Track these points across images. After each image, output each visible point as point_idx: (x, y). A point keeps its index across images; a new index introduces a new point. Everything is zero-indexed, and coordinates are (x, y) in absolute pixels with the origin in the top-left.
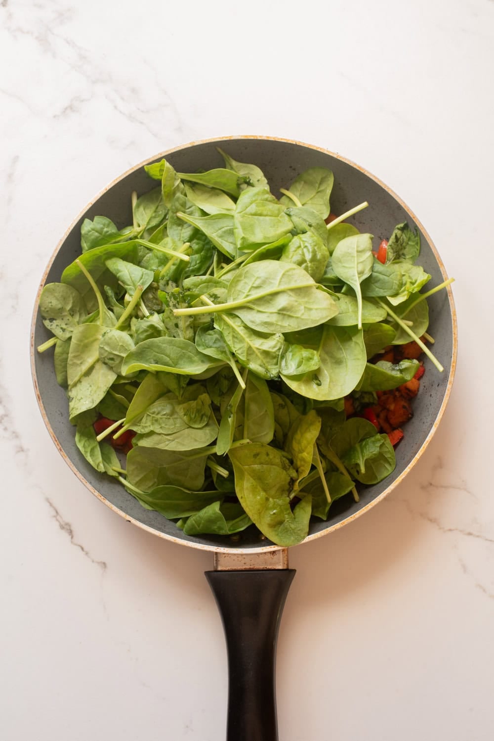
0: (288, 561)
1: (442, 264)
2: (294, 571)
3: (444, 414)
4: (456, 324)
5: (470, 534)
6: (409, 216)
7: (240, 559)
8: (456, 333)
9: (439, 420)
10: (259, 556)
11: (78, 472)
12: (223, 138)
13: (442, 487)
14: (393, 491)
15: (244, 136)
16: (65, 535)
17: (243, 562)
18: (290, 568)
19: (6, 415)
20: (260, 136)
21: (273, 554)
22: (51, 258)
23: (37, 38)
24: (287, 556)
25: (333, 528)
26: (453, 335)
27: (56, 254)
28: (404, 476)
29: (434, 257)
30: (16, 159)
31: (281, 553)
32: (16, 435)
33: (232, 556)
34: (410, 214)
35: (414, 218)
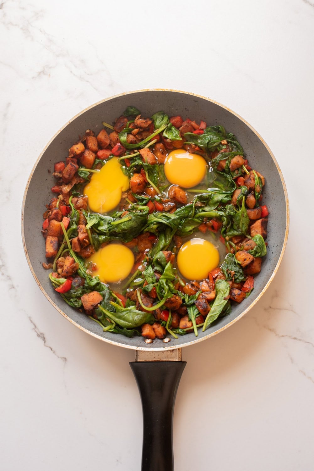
0: (181, 356)
1: (280, 170)
2: (185, 362)
3: (280, 264)
4: (288, 208)
5: (295, 338)
6: (260, 140)
7: (152, 354)
8: (288, 214)
9: (277, 269)
10: (163, 353)
11: (51, 299)
12: (143, 90)
13: (277, 309)
14: (248, 313)
15: (157, 89)
16: (40, 341)
17: (153, 356)
18: (183, 360)
19: (3, 266)
20: (166, 89)
21: (172, 352)
22: (35, 165)
23: (21, 29)
24: (181, 353)
25: (210, 335)
26: (287, 215)
27: (38, 162)
28: (255, 303)
29: (275, 166)
30: (9, 104)
31: (177, 351)
32: (9, 278)
33: (146, 353)
34: (260, 138)
35: (263, 141)
